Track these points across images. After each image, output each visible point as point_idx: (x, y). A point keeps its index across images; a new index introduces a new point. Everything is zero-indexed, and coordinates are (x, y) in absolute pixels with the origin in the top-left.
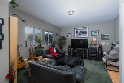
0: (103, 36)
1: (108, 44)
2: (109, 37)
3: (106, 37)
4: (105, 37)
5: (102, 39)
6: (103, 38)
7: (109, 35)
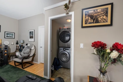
0: (7, 34)
1: (12, 44)
2: (14, 36)
3: (11, 36)
4: (9, 36)
5: (5, 38)
6: (7, 36)
7: (14, 34)
